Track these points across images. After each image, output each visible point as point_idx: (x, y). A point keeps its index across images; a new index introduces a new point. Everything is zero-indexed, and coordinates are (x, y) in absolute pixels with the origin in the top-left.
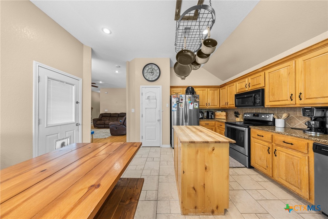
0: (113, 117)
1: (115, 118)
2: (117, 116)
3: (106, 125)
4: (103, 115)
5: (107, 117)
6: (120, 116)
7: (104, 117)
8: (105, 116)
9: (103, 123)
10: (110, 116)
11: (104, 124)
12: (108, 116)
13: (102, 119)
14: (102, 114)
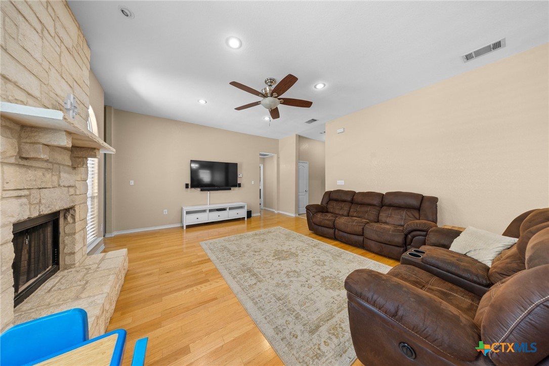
0: (362, 204)
1: (369, 208)
2: (376, 202)
3: (339, 230)
4: (334, 196)
5: (343, 205)
6: (390, 206)
7: (335, 204)
8: (337, 200)
9: (330, 224)
10: (352, 202)
11: (334, 227)
12: (344, 201)
13: (329, 206)
14: (329, 194)
